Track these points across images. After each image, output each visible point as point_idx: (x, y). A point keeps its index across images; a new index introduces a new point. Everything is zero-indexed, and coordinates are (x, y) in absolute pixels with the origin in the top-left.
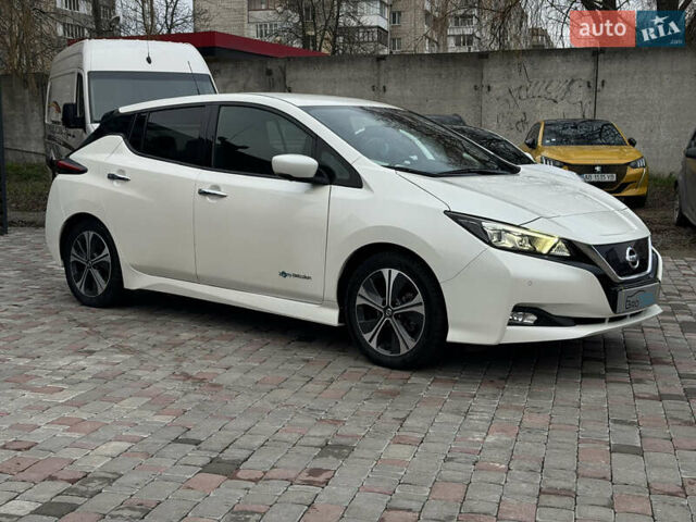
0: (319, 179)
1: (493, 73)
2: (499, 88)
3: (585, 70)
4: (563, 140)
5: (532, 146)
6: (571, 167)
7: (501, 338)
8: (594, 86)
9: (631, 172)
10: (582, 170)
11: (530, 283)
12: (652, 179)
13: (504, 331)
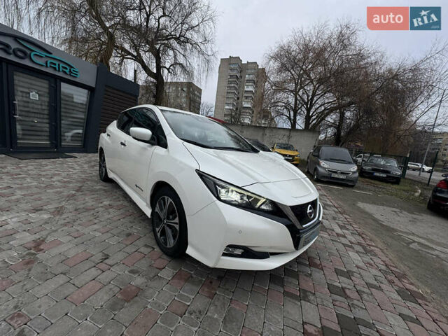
0: (152, 142)
1: (267, 132)
2: (268, 135)
3: (287, 133)
4: (281, 148)
5: (273, 148)
6: (282, 154)
7: (216, 264)
8: (289, 137)
9: (296, 157)
10: (284, 155)
11: (240, 232)
12: (300, 160)
13: (219, 259)
